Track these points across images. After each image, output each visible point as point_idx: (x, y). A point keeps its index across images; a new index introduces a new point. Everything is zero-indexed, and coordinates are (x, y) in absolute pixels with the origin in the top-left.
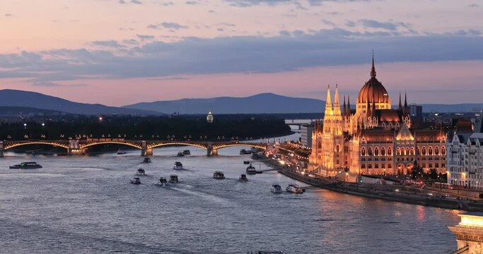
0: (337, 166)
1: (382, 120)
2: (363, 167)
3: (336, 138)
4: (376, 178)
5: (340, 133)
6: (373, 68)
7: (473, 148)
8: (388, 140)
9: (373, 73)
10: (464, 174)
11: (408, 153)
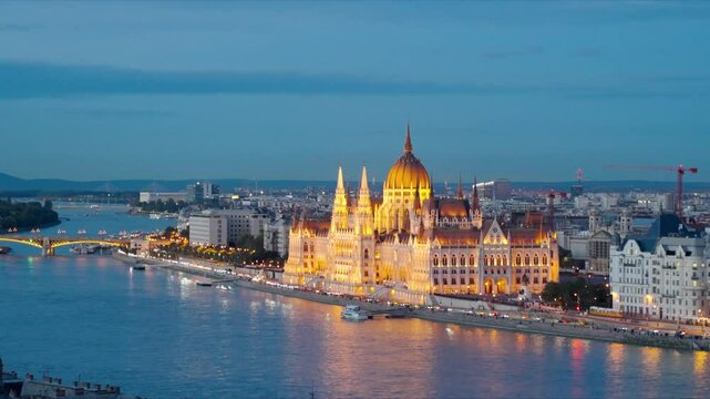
0: (366, 279)
1: (442, 213)
2: (436, 282)
3: (364, 238)
4: (477, 300)
5: (369, 232)
6: (409, 138)
7: (670, 260)
8: (469, 243)
9: (409, 145)
10: (650, 298)
11: (499, 262)
